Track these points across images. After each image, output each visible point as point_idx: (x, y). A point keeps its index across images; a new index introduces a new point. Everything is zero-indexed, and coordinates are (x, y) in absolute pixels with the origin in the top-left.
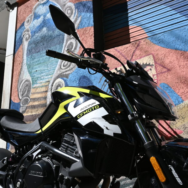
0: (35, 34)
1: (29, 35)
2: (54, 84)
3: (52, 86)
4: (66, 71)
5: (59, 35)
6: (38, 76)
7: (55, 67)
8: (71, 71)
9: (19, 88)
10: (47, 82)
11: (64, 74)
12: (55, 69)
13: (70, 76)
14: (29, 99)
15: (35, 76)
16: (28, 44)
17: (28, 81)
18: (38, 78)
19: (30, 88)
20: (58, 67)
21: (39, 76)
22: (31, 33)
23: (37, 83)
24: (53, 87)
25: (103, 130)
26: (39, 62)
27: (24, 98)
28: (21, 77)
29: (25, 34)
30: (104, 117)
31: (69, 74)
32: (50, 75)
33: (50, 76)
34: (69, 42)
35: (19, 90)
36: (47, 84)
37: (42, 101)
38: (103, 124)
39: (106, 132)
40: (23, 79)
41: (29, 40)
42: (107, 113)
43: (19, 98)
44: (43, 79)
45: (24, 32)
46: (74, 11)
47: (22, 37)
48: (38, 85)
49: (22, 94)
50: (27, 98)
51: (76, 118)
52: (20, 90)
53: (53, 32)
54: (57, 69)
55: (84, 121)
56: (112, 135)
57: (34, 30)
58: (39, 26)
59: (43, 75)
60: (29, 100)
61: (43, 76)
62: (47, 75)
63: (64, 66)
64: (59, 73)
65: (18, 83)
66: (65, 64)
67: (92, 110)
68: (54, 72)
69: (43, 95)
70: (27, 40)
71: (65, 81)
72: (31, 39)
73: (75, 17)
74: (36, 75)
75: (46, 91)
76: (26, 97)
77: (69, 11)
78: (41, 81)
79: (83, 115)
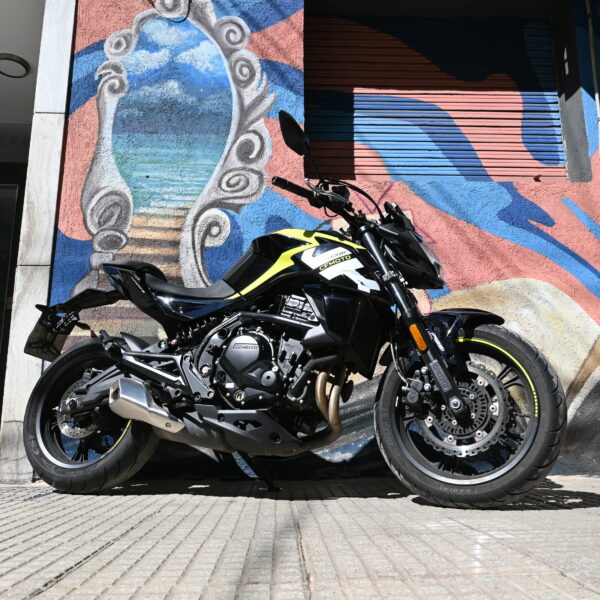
0: (141, 85)
1: (121, 82)
2: (202, 218)
3: (196, 220)
4: (236, 198)
5: (217, 114)
6: (152, 190)
7: (203, 181)
8: (247, 201)
9: (87, 205)
10: (180, 209)
11: (231, 201)
12: (203, 187)
13: (244, 210)
14: (122, 236)
15: (141, 187)
16: (119, 103)
17: (120, 195)
18: (153, 193)
19: (127, 213)
20: (212, 182)
21: (157, 190)
22: (129, 77)
23: (149, 206)
24: (198, 223)
25: (357, 285)
26: (157, 158)
27: (106, 233)
28: (94, 178)
29: (106, 74)
30: (358, 270)
31: (241, 205)
32: (190, 195)
33: (188, 198)
34: (243, 138)
35: (89, 212)
36: (182, 213)
37: (167, 250)
38: (357, 278)
39: (361, 288)
40: (102, 186)
41: (122, 95)
42: (361, 266)
43: (89, 232)
44: (169, 200)
45: (104, 68)
46: (258, 76)
47: (96, 78)
48: (151, 211)
49: (99, 223)
50: (118, 234)
51: (318, 270)
52: (92, 210)
53: (200, 100)
54: (208, 187)
55: (329, 274)
56: (369, 292)
57: (138, 73)
58: (156, 71)
59: (168, 190)
60: (125, 241)
61: (167, 193)
62: (180, 194)
63: (228, 185)
64: (214, 196)
65: (83, 192)
66: (232, 182)
67: (342, 261)
68: (201, 191)
69: (170, 236)
70: (112, 90)
71: (232, 218)
72: (128, 93)
73: (261, 89)
74: (146, 187)
75: (179, 230)
76: (112, 232)
77: (246, 71)
78: (163, 204)
79: (329, 266)
